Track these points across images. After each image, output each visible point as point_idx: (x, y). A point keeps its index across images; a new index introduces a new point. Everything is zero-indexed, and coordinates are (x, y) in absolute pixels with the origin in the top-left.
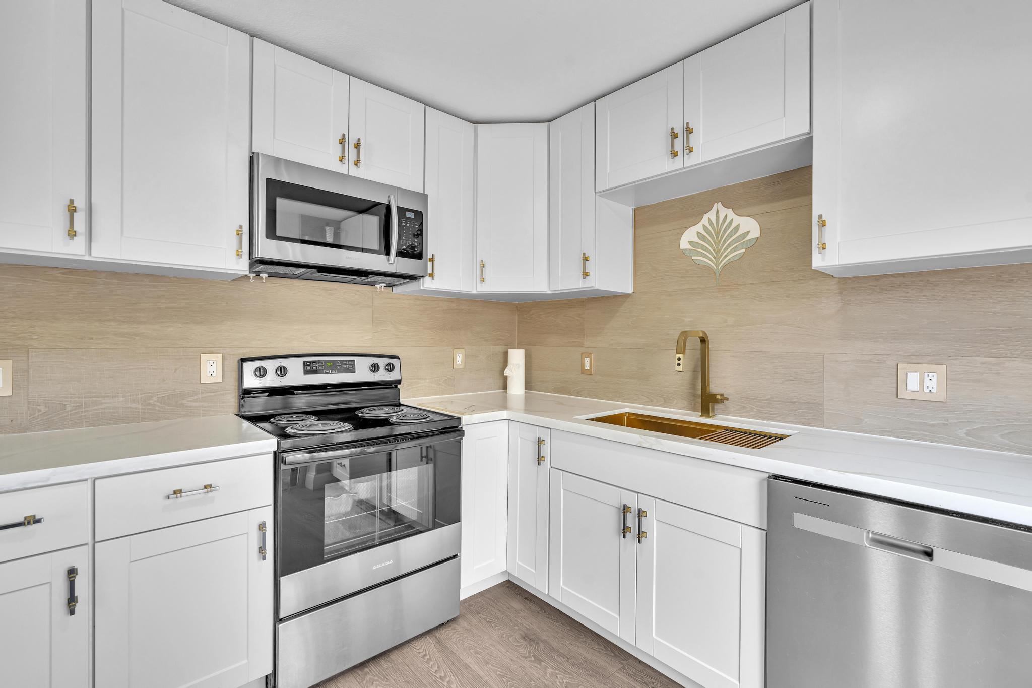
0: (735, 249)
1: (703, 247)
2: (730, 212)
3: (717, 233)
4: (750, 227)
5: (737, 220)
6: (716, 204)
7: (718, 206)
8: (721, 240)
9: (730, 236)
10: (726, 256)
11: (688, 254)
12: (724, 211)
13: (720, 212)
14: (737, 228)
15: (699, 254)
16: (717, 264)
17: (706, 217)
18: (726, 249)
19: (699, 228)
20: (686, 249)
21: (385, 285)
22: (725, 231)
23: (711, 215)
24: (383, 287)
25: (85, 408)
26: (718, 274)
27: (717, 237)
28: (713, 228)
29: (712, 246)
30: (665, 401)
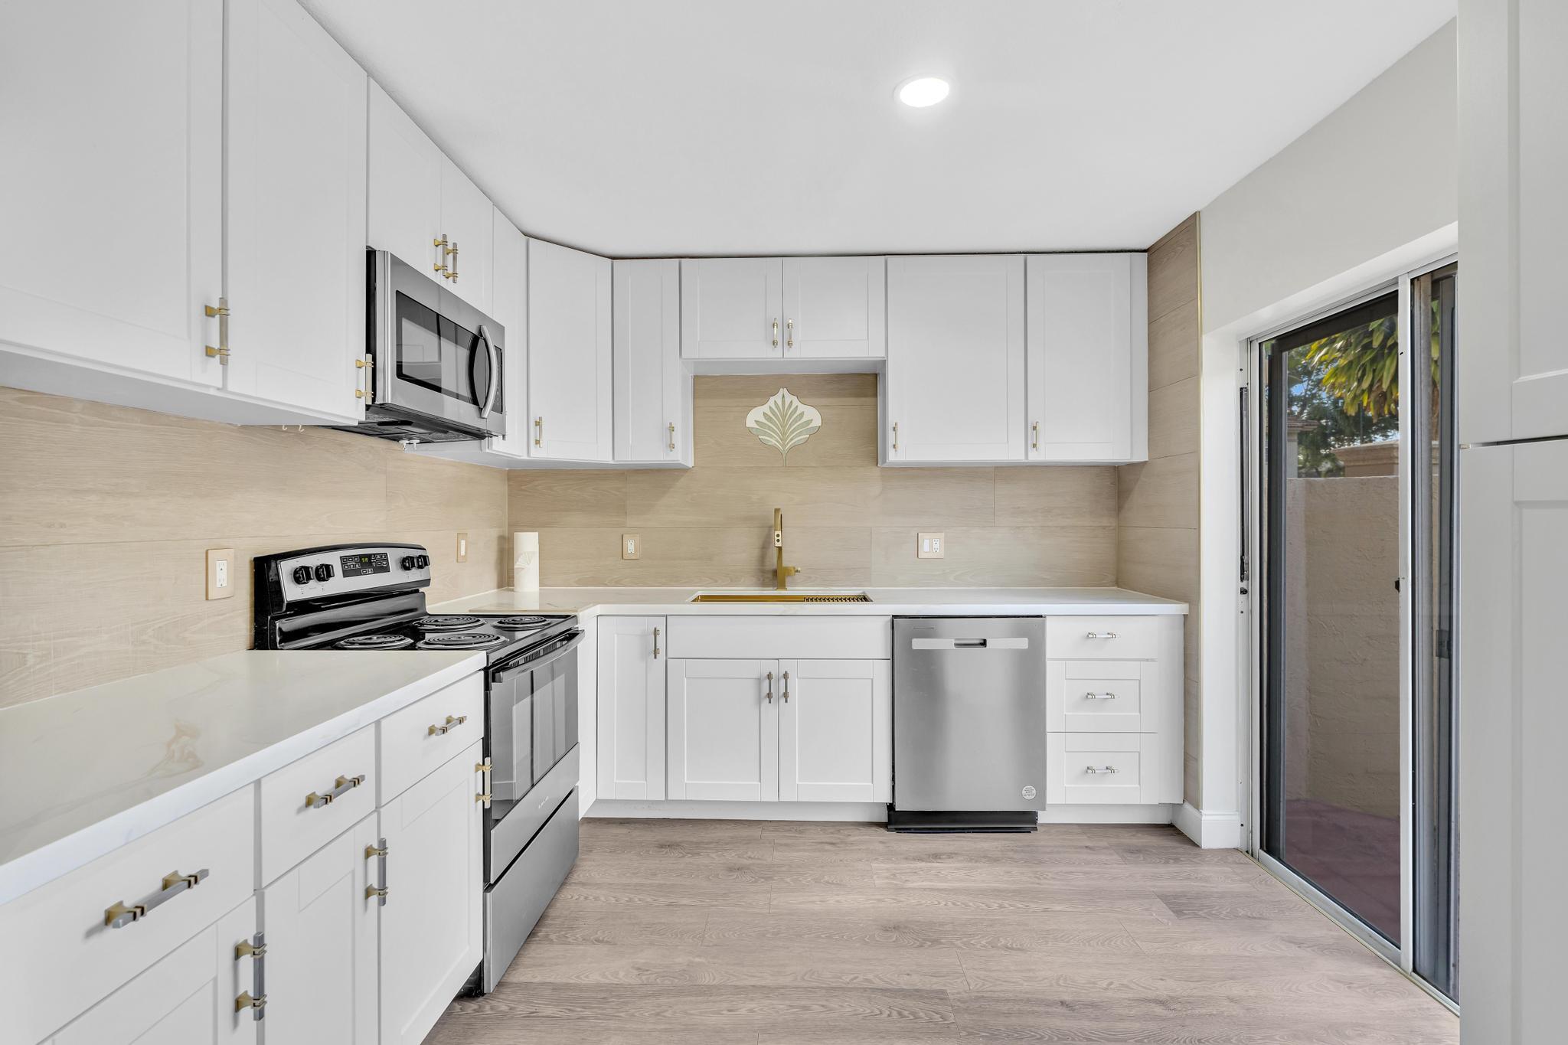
0: (799, 434)
1: (769, 428)
2: (796, 402)
3: (784, 417)
4: (812, 416)
5: (802, 408)
6: (782, 389)
7: (783, 391)
8: (787, 424)
9: (795, 421)
10: (792, 439)
11: (755, 433)
12: (789, 398)
13: (783, 398)
14: (802, 414)
15: (765, 434)
16: (784, 446)
17: (772, 399)
18: (792, 432)
19: (765, 408)
20: (753, 428)
21: (418, 441)
22: (790, 416)
23: (778, 398)
24: (415, 444)
25: (55, 657)
26: (784, 456)
27: (784, 420)
28: (779, 411)
29: (778, 428)
30: (731, 581)
